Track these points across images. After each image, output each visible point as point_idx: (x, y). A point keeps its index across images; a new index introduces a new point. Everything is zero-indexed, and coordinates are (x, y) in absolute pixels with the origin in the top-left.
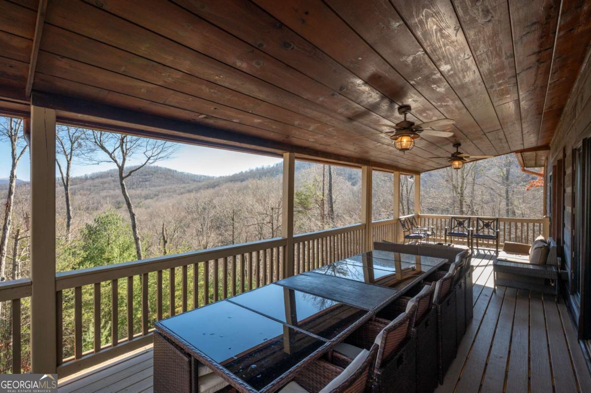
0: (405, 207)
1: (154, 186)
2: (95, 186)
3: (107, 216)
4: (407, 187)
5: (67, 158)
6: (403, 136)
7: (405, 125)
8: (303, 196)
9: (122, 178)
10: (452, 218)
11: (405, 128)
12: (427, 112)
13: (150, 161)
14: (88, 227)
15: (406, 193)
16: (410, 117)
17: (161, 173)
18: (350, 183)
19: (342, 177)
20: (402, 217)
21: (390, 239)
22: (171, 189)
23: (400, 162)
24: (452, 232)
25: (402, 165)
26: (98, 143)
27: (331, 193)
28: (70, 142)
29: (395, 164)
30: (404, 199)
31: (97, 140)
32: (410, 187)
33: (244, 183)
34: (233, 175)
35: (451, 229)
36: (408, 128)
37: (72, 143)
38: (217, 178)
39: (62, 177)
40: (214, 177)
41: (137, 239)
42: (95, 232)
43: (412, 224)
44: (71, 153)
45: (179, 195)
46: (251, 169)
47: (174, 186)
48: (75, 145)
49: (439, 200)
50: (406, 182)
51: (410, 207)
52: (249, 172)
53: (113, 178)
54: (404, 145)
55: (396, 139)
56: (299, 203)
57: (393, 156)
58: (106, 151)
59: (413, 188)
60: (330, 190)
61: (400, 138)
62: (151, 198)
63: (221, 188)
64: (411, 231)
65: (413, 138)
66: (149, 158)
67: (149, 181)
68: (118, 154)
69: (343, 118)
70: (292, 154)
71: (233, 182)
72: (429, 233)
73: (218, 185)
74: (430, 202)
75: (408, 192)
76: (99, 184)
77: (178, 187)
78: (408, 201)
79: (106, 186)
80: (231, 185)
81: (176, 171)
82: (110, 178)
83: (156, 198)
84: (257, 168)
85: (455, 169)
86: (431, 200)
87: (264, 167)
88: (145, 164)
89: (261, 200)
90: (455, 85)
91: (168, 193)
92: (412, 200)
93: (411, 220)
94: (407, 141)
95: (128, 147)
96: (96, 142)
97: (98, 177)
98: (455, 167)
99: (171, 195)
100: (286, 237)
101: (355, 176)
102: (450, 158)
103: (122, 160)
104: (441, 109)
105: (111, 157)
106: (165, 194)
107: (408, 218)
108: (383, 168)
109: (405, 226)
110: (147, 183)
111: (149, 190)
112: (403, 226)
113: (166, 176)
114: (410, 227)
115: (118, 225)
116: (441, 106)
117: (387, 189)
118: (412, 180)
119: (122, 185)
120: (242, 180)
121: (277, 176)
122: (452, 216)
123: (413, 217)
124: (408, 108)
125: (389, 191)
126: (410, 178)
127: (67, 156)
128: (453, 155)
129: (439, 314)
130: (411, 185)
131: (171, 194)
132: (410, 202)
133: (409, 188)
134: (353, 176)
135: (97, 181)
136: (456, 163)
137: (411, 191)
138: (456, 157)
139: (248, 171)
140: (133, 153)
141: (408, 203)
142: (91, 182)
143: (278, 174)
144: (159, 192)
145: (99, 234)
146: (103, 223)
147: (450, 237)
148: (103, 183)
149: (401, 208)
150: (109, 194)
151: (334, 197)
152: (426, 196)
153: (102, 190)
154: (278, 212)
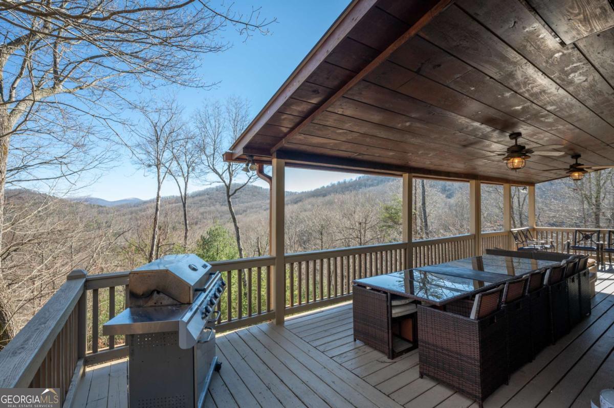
0: (516, 222)
1: (243, 203)
2: (195, 204)
3: (217, 229)
4: (519, 198)
5: (185, 180)
6: (514, 157)
7: (515, 149)
8: (393, 210)
9: (229, 196)
10: (576, 231)
11: (516, 152)
12: (538, 135)
13: (251, 180)
14: (203, 238)
15: (517, 205)
16: (520, 141)
17: (248, 191)
18: (444, 196)
19: (435, 189)
20: (515, 230)
21: (501, 247)
22: (257, 205)
23: (511, 174)
24: (577, 246)
25: (513, 177)
26: (211, 166)
27: (425, 207)
28: (187, 167)
29: (505, 176)
30: (515, 212)
31: (210, 164)
32: (523, 199)
33: (328, 198)
34: (315, 190)
35: (575, 242)
36: (518, 151)
37: (189, 168)
38: (299, 194)
39: (181, 196)
40: (296, 192)
41: (240, 250)
42: (207, 243)
43: (526, 237)
44: (188, 176)
45: (265, 210)
46: (333, 183)
47: (260, 202)
48: (191, 169)
49: (563, 214)
50: (517, 193)
51: (523, 222)
52: (331, 187)
53: (209, 196)
54: (516, 164)
55: (508, 160)
56: (389, 218)
57: (502, 170)
58: (217, 173)
59: (527, 200)
60: (424, 204)
61: (512, 159)
62: (241, 214)
63: (304, 203)
64: (525, 243)
65: (524, 159)
66: (250, 178)
67: (239, 197)
68: (226, 176)
69: (458, 146)
70: (410, 174)
71: (315, 197)
72: (548, 246)
73: (300, 201)
74: (551, 216)
75: (521, 204)
76: (198, 202)
77: (263, 203)
78: (520, 215)
79: (203, 203)
80: (313, 200)
81: (261, 188)
82: (207, 196)
83: (245, 213)
84: (339, 182)
85: (574, 180)
86: (552, 214)
87: (346, 181)
88: (247, 183)
89: (349, 215)
90: (563, 116)
91: (254, 209)
92: (526, 214)
93: (525, 233)
94: (519, 162)
95: (233, 169)
96: (209, 166)
97: (197, 196)
98: (574, 178)
99: (257, 211)
100: (407, 242)
101: (450, 187)
102: (567, 169)
103: (229, 180)
104: (552, 132)
105: (221, 178)
106: (252, 210)
107: (521, 230)
108: (492, 181)
109: (517, 239)
110: (237, 200)
111: (238, 206)
112: (516, 238)
113: (253, 193)
114: (524, 239)
115: (225, 237)
116: (552, 130)
117: (492, 201)
118: (525, 191)
119: (229, 202)
120: (324, 195)
121: (360, 190)
122: (577, 229)
123: (528, 230)
124: (519, 134)
125: (494, 204)
126: (523, 190)
127: (185, 178)
128: (571, 166)
129: (550, 292)
130: (524, 196)
131: (258, 209)
132: (523, 216)
133: (521, 200)
134: (447, 188)
135: (196, 198)
136: (576, 174)
137: (525, 203)
138: (575, 168)
139: (330, 185)
140: (237, 174)
141: (520, 218)
142: (192, 200)
143: (361, 188)
144: (247, 207)
145: (211, 245)
146: (214, 235)
147: (574, 251)
148: (201, 201)
149: (512, 222)
150: (205, 210)
151: (427, 211)
152: (546, 208)
153: (201, 207)
154: (365, 227)
